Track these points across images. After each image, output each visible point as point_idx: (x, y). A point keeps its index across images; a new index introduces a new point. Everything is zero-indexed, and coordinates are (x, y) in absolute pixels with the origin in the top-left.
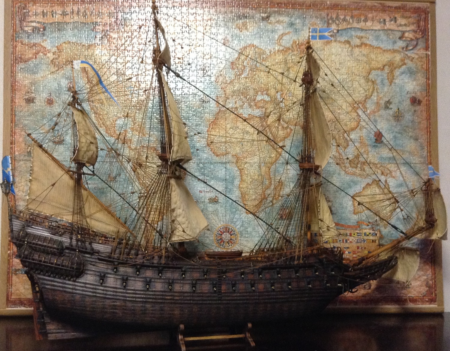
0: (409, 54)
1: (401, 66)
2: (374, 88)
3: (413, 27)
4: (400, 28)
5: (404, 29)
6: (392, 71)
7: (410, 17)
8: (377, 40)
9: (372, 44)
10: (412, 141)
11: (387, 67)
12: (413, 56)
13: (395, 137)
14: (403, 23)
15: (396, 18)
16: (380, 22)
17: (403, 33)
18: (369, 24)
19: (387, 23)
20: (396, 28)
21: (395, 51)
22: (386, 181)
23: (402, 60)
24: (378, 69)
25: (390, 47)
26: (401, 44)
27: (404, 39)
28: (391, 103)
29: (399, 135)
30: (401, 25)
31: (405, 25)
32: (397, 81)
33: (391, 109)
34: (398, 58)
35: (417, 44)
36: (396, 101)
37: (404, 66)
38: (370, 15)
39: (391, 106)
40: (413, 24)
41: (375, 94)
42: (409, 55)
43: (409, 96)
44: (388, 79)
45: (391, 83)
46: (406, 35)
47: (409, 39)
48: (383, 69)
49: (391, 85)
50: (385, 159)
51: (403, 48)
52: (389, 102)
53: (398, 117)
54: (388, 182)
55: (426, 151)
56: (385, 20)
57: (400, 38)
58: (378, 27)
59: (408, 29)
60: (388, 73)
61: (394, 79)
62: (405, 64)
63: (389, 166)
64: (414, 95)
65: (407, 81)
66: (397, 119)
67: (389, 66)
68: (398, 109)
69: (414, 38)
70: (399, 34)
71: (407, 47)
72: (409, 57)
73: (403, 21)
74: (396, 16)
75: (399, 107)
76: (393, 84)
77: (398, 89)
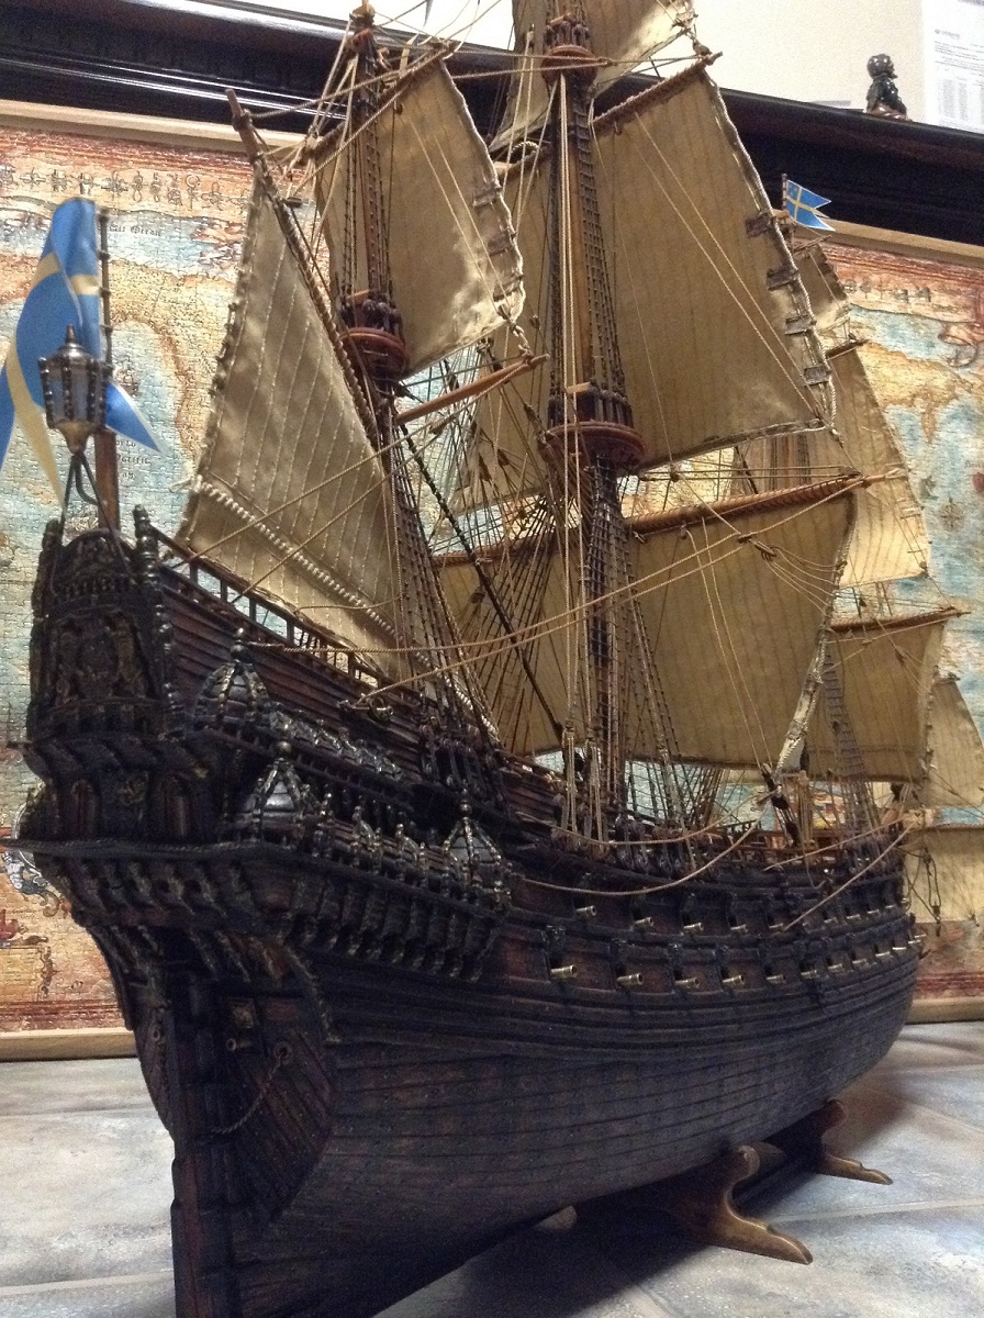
0: (963, 373)
1: (947, 401)
3: (965, 316)
4: (940, 315)
5: (948, 316)
6: (930, 411)
7: (958, 292)
8: (893, 335)
9: (883, 344)
11: (919, 399)
12: (970, 379)
14: (944, 304)
15: (928, 290)
16: (897, 297)
17: (947, 324)
18: (874, 296)
19: (911, 300)
20: (932, 315)
21: (934, 365)
23: (951, 388)
24: (902, 401)
25: (922, 355)
26: (943, 351)
27: (949, 339)
28: (933, 485)
29: (957, 563)
30: (941, 308)
31: (949, 309)
32: (942, 435)
33: (935, 498)
34: (940, 381)
35: (977, 354)
36: (944, 479)
37: (955, 402)
38: (875, 278)
39: (935, 492)
40: (966, 308)
42: (963, 377)
43: (970, 471)
44: (924, 427)
45: (931, 436)
46: (954, 330)
47: (959, 342)
48: (911, 404)
49: (931, 441)
51: (949, 360)
52: (929, 483)
53: (951, 519)
56: (906, 292)
57: (942, 336)
58: (892, 305)
59: (956, 318)
60: (923, 414)
61: (935, 429)
62: (956, 397)
64: (980, 470)
65: (963, 436)
66: (949, 523)
67: (925, 399)
68: (951, 501)
69: (970, 341)
70: (937, 328)
71: (957, 358)
72: (964, 382)
73: (945, 301)
74: (929, 286)
75: (952, 496)
76: (934, 441)
77: (946, 454)
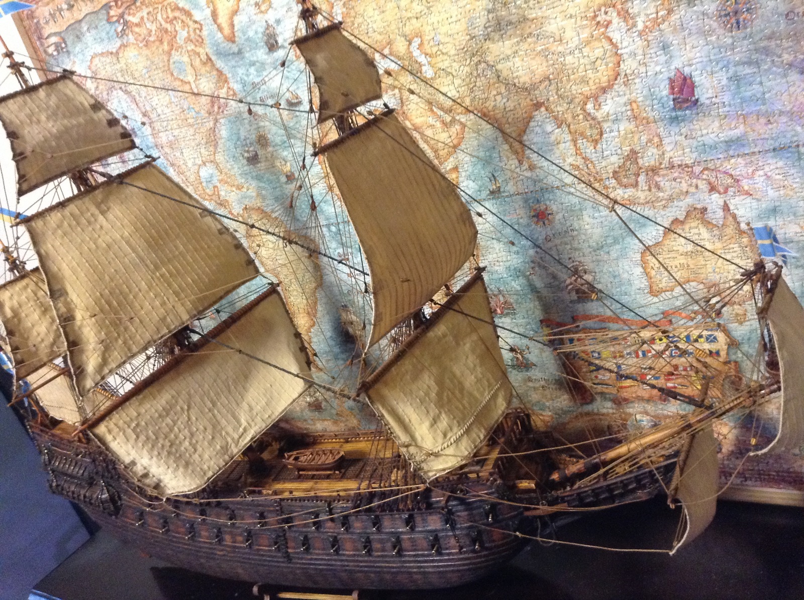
10: (795, 77)
13: (736, 79)
22: (726, 208)
50: (713, 147)
54: (732, 207)
63: (727, 166)
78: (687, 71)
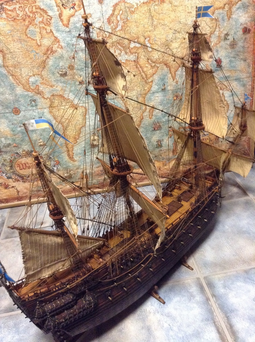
1: (237, 3)
2: (216, 24)
6: (230, 8)
10: (242, 62)
11: (227, 5)
13: (231, 61)
24: (220, 8)
28: (229, 35)
29: (233, 59)
32: (233, 16)
33: (229, 39)
36: (232, 32)
37: (240, 2)
39: (229, 37)
41: (217, 30)
43: (242, 27)
44: (227, 15)
45: (229, 18)
48: (224, 8)
49: (229, 20)
50: (223, 78)
52: (227, 35)
53: (233, 45)
54: (224, 94)
55: (251, 68)
60: (227, 11)
61: (231, 15)
64: (245, 26)
65: (241, 15)
66: (232, 47)
67: (229, 5)
68: (234, 39)
75: (235, 37)
76: (231, 19)
77: (234, 23)
78: (221, 58)
